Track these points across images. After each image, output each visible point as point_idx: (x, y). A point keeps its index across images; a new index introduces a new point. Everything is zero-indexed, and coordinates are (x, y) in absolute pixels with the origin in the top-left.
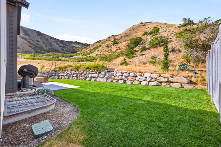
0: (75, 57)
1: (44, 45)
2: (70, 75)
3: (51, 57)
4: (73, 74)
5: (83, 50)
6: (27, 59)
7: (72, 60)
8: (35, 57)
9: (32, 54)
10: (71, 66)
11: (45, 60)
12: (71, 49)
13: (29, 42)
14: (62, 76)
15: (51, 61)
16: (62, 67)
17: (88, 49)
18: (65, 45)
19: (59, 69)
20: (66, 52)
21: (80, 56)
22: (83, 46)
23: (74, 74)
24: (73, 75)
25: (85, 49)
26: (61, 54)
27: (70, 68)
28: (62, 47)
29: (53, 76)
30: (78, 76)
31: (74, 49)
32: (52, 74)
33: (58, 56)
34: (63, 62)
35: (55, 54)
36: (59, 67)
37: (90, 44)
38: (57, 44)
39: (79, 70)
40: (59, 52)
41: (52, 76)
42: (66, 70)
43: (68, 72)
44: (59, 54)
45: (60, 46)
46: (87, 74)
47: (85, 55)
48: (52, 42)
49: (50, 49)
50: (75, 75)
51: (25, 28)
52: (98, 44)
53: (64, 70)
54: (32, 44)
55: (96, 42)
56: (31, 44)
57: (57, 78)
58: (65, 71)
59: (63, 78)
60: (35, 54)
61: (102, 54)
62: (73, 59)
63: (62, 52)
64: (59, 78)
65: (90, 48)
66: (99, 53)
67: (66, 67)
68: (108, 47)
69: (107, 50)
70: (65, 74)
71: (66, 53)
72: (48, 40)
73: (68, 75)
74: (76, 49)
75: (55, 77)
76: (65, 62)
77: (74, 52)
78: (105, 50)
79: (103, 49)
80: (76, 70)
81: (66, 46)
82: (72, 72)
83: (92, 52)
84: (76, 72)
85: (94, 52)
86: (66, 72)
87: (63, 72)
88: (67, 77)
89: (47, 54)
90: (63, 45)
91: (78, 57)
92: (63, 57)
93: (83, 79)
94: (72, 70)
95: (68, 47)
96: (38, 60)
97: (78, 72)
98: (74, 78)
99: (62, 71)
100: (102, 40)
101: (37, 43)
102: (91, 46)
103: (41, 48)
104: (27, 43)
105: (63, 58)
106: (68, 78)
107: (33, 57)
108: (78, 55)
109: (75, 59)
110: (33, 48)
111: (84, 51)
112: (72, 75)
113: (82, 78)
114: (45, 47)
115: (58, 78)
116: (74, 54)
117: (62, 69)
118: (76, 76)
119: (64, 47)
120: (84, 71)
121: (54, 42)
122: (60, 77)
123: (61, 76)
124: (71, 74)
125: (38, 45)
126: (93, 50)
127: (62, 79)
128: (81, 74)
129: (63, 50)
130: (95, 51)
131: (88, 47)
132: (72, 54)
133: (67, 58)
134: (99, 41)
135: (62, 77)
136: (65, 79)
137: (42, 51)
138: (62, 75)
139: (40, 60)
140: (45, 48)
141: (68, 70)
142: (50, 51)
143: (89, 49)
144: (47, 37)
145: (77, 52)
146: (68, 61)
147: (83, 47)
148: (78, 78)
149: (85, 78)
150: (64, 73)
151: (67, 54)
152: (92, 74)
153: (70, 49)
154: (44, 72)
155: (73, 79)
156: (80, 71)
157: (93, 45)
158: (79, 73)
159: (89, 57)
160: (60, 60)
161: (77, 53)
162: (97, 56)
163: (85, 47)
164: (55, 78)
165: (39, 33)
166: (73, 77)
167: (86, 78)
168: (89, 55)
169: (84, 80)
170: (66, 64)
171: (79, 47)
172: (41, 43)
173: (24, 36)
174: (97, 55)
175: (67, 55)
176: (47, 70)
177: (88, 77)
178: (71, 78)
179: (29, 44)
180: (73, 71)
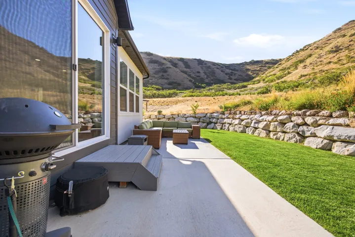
0: (250, 86)
1: (206, 76)
2: (247, 123)
3: (214, 91)
4: (255, 123)
5: (266, 73)
6: (185, 96)
7: (246, 92)
8: (194, 94)
9: (192, 90)
10: (249, 103)
11: (205, 96)
12: (244, 75)
13: (189, 76)
14: (230, 124)
15: (212, 96)
16: (230, 105)
17: (278, 69)
18: (234, 70)
19: (223, 110)
20: (235, 81)
21: (262, 84)
22: (267, 65)
23: (258, 122)
24: (256, 125)
25: (271, 70)
26: (228, 85)
27: (247, 108)
28: (229, 74)
29: (213, 124)
30: (271, 129)
31: (249, 75)
32: (211, 120)
33: (224, 88)
34: (232, 96)
35: (219, 87)
36: (223, 106)
37: (282, 58)
38: (222, 71)
39: (274, 112)
40: (225, 83)
41: (211, 123)
42: (238, 112)
43: (243, 117)
44: (225, 86)
45: (226, 74)
46: (305, 124)
47: (272, 81)
48: (215, 69)
49: (212, 80)
50: (261, 125)
51: (186, 59)
52: (302, 53)
53: (233, 111)
54: (193, 78)
55: (297, 52)
56: (191, 77)
57: (219, 129)
58: (235, 113)
59: (231, 128)
60: (194, 89)
61: (317, 71)
62: (249, 90)
63: (229, 82)
64: (223, 127)
65: (283, 66)
66: (308, 71)
67: (238, 106)
68: (336, 51)
69: (335, 60)
70: (237, 122)
71: (235, 83)
72: (210, 68)
73: (243, 123)
74: (251, 74)
75: (217, 125)
76: (234, 96)
77: (249, 79)
78: (325, 61)
79: (318, 60)
80: (263, 113)
81: (235, 72)
82: (252, 116)
83: (289, 73)
84: (265, 117)
85: (294, 72)
86: (238, 116)
87: (231, 116)
88: (241, 129)
89: (208, 88)
90: (231, 71)
91: (256, 86)
92: (230, 89)
93: (290, 139)
94: (252, 112)
95: (239, 73)
96: (197, 96)
97: (270, 118)
98: (257, 131)
99: (230, 114)
100: (315, 43)
101: (198, 74)
102: (283, 62)
103: (202, 81)
104: (188, 77)
105: (231, 92)
106: (244, 132)
107: (191, 94)
108: (256, 82)
109: (251, 90)
110: (193, 83)
111: (268, 75)
112: (252, 125)
113: (287, 136)
114: (207, 78)
115: (221, 129)
116: (250, 83)
117: (230, 110)
118: (266, 129)
119: (231, 74)
120: (291, 115)
121: (218, 70)
122: (225, 126)
123: (227, 125)
124: (249, 120)
125: (198, 78)
126: (289, 68)
127: (229, 130)
128: (283, 123)
129: (231, 79)
130: (296, 68)
131: (276, 66)
132: (245, 84)
133: (238, 90)
134: (305, 47)
135: (228, 128)
136: (236, 131)
137: (203, 85)
138: (230, 122)
139: (199, 96)
140: (207, 81)
141: (243, 112)
142: (212, 84)
143: (281, 67)
144: (209, 65)
145: (253, 78)
146: (240, 95)
147: (265, 68)
148: (271, 134)
149: (298, 138)
150: (233, 118)
151: (237, 83)
152: (333, 125)
153: (242, 76)
154: (200, 116)
155: (256, 134)
156: (276, 115)
157: (288, 59)
158: (272, 121)
159: (283, 82)
160: (226, 94)
161: (254, 80)
162: (303, 78)
163: (269, 68)
164: (216, 129)
165: (200, 62)
166: (256, 128)
167: (303, 137)
168: (281, 80)
169: (292, 141)
170: (237, 100)
171: (258, 69)
172: (202, 75)
173: (185, 69)
174: (302, 76)
175: (238, 85)
176: (203, 111)
177: (314, 135)
178: (249, 131)
179: (190, 78)
180: (255, 114)
